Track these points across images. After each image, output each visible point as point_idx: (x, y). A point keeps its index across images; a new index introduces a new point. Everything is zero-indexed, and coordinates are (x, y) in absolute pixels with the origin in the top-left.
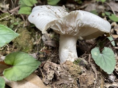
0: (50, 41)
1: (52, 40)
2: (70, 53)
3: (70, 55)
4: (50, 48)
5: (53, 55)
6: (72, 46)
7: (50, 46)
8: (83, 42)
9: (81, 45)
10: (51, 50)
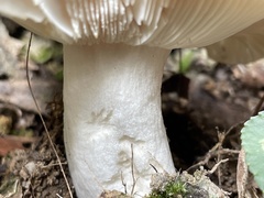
0: (23, 84)
1: (37, 73)
2: (126, 145)
3: (125, 160)
4: (22, 123)
5: (31, 166)
6: (136, 105)
7: (26, 112)
8: (221, 75)
9: (207, 93)
10: (28, 137)
